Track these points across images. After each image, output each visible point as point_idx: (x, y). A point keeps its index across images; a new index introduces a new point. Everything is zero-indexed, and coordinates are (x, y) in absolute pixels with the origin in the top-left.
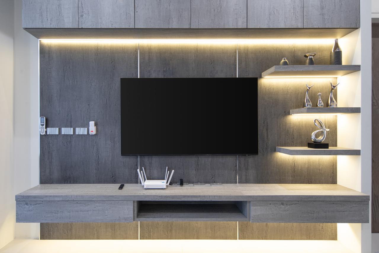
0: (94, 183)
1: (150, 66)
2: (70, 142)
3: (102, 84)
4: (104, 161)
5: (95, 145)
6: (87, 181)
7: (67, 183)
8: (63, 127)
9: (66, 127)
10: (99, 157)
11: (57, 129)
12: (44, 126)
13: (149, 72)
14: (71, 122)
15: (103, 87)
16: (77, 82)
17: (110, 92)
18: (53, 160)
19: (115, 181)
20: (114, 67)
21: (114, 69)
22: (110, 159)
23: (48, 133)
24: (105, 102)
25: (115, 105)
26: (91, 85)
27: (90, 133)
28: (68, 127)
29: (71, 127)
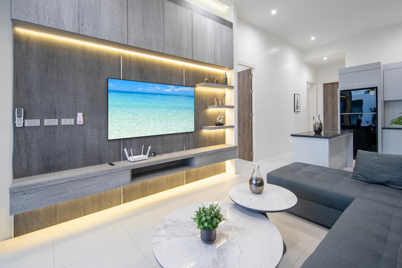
0: (80, 167)
1: (130, 71)
2: (54, 132)
3: (89, 80)
4: (90, 146)
5: (82, 133)
6: (73, 166)
7: (50, 172)
8: (45, 119)
9: (49, 119)
10: (85, 143)
11: (39, 121)
12: (22, 118)
13: (130, 75)
14: (55, 114)
15: (90, 83)
16: (62, 76)
17: (96, 88)
18: (31, 152)
19: (101, 162)
20: (100, 67)
21: (100, 70)
22: (97, 144)
23: (26, 125)
24: (92, 96)
25: (101, 99)
26: (78, 80)
27: (78, 123)
28: (51, 118)
29: (55, 118)
